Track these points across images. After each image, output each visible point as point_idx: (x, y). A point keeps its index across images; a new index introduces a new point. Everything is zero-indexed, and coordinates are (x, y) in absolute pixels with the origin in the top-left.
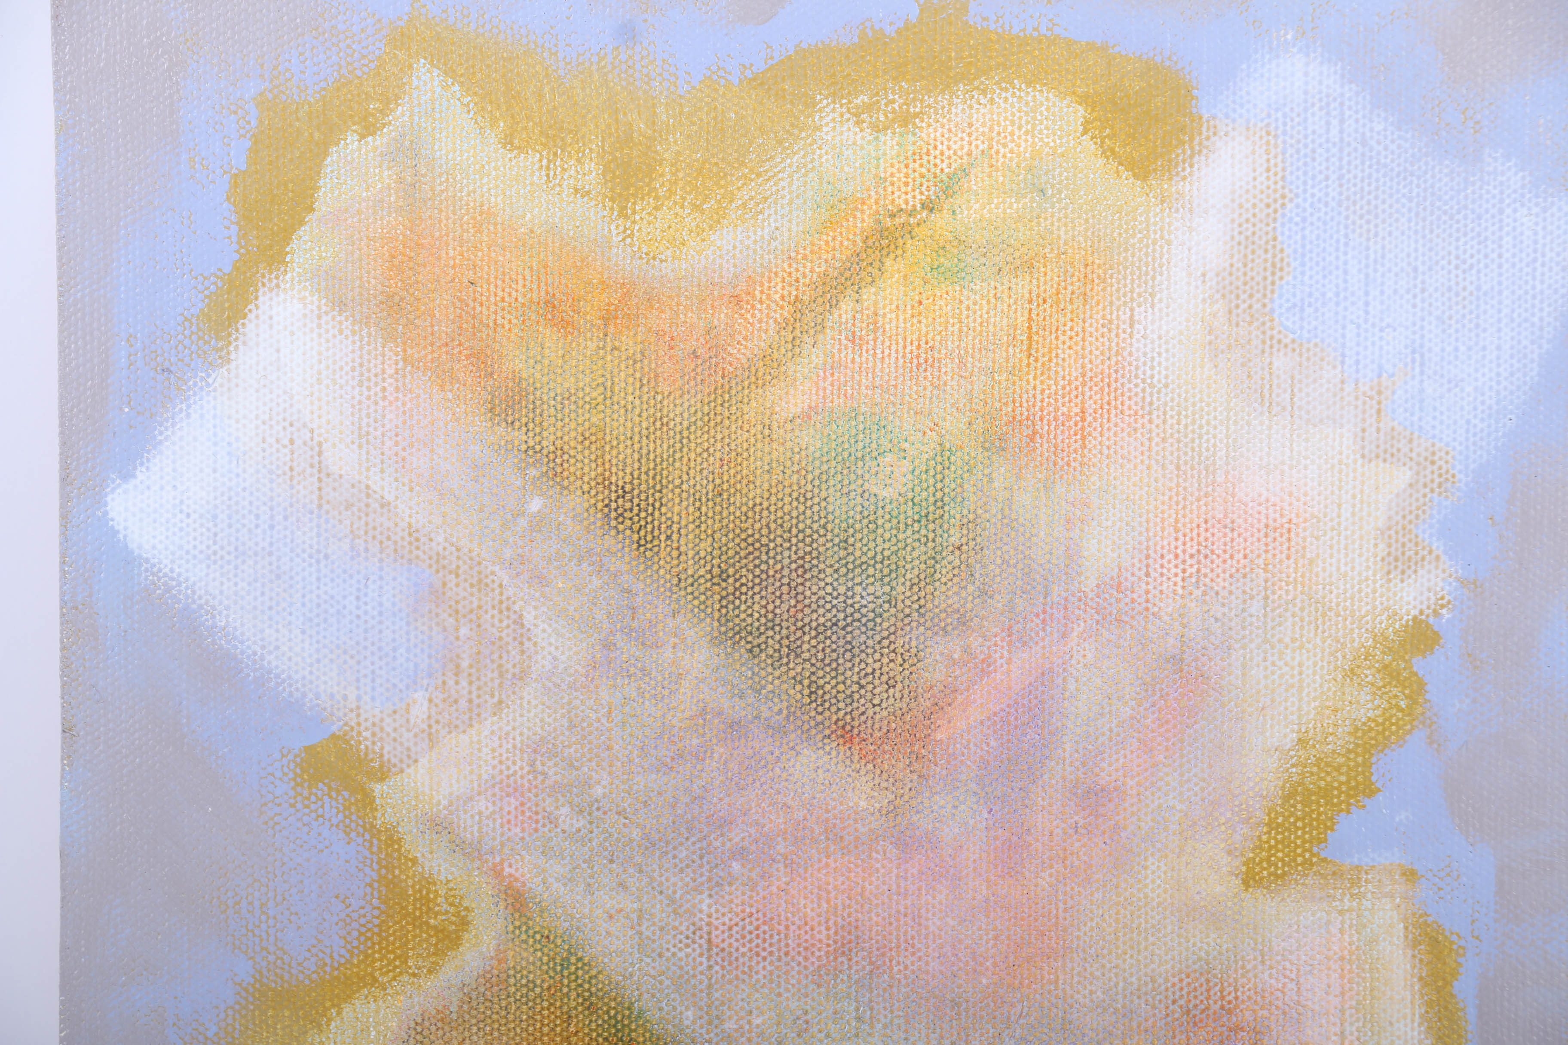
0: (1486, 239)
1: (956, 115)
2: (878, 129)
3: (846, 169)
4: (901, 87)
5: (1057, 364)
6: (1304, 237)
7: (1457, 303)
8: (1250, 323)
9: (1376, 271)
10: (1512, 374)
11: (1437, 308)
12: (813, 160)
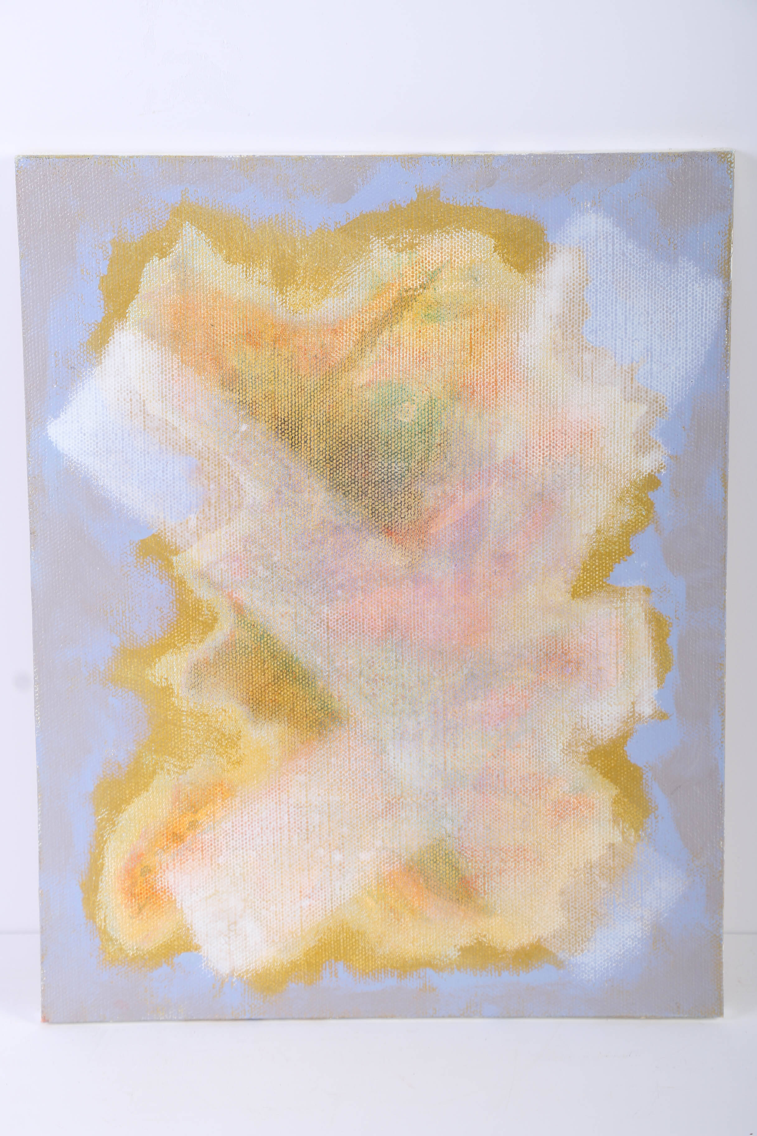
0: (680, 298)
1: (435, 244)
2: (399, 251)
3: (385, 270)
4: (409, 231)
5: (484, 359)
6: (597, 299)
7: (667, 328)
8: (572, 339)
9: (630, 314)
10: (692, 361)
11: (658, 331)
12: (369, 266)
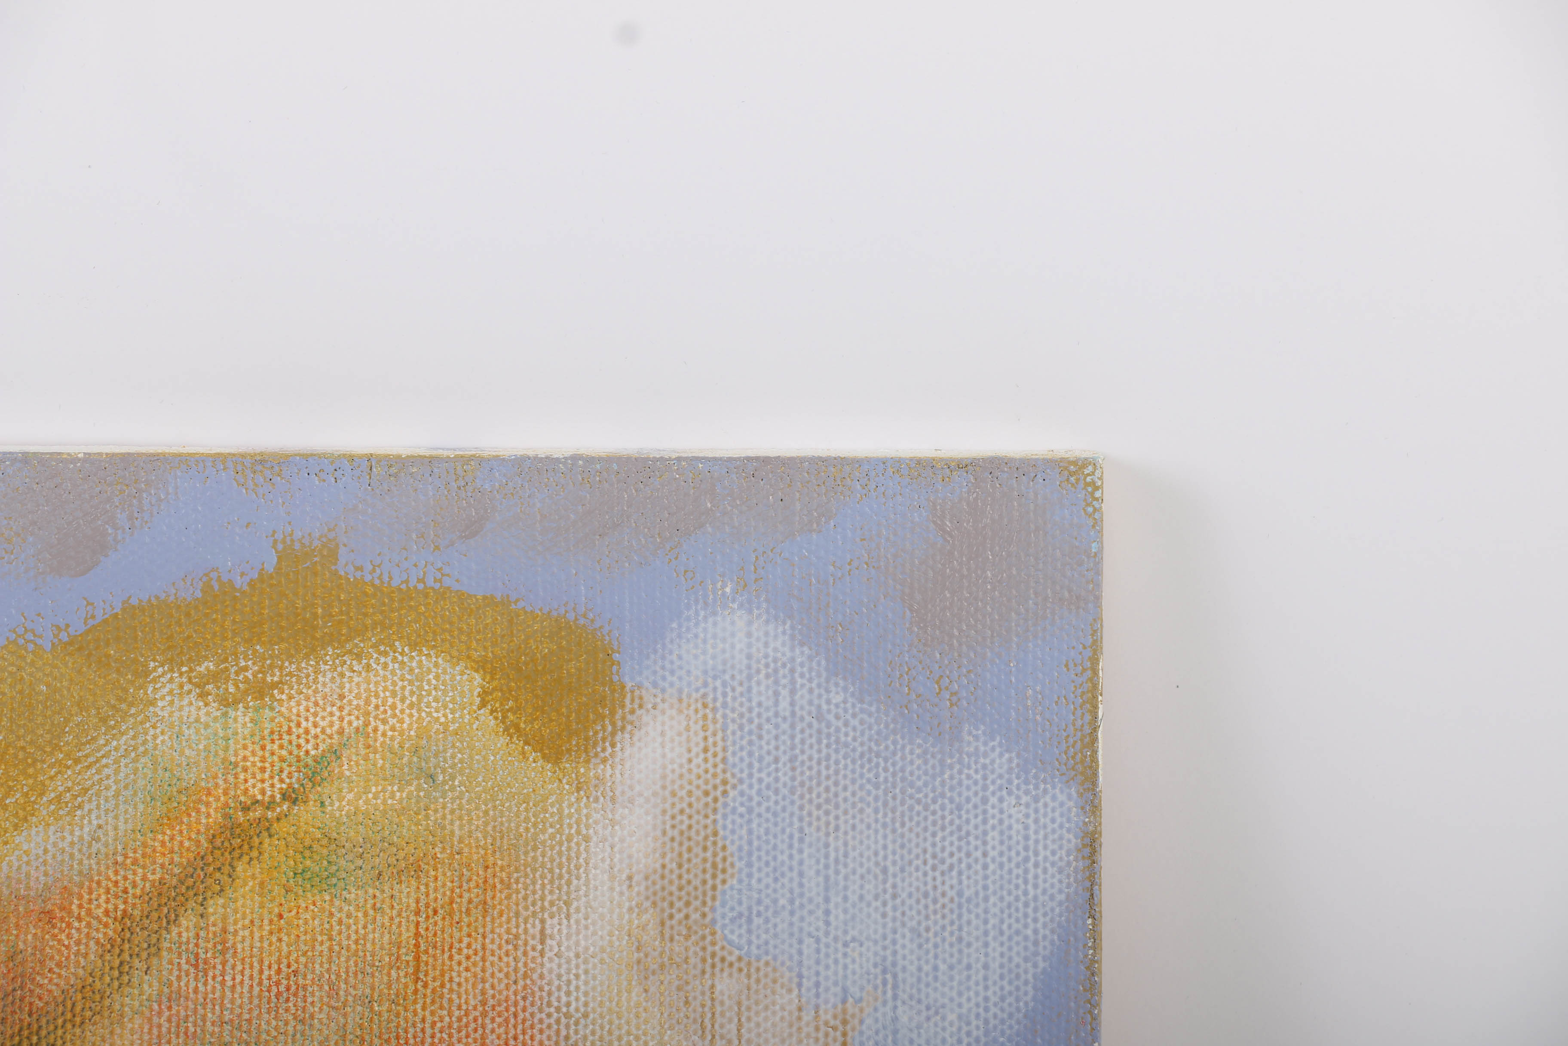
0: (968, 834)
1: (324, 685)
2: (226, 702)
3: (187, 752)
4: (255, 651)
5: (451, 990)
6: (750, 832)
7: (935, 912)
8: (687, 937)
9: (837, 872)
10: (1003, 999)
11: (912, 918)
12: (145, 742)
